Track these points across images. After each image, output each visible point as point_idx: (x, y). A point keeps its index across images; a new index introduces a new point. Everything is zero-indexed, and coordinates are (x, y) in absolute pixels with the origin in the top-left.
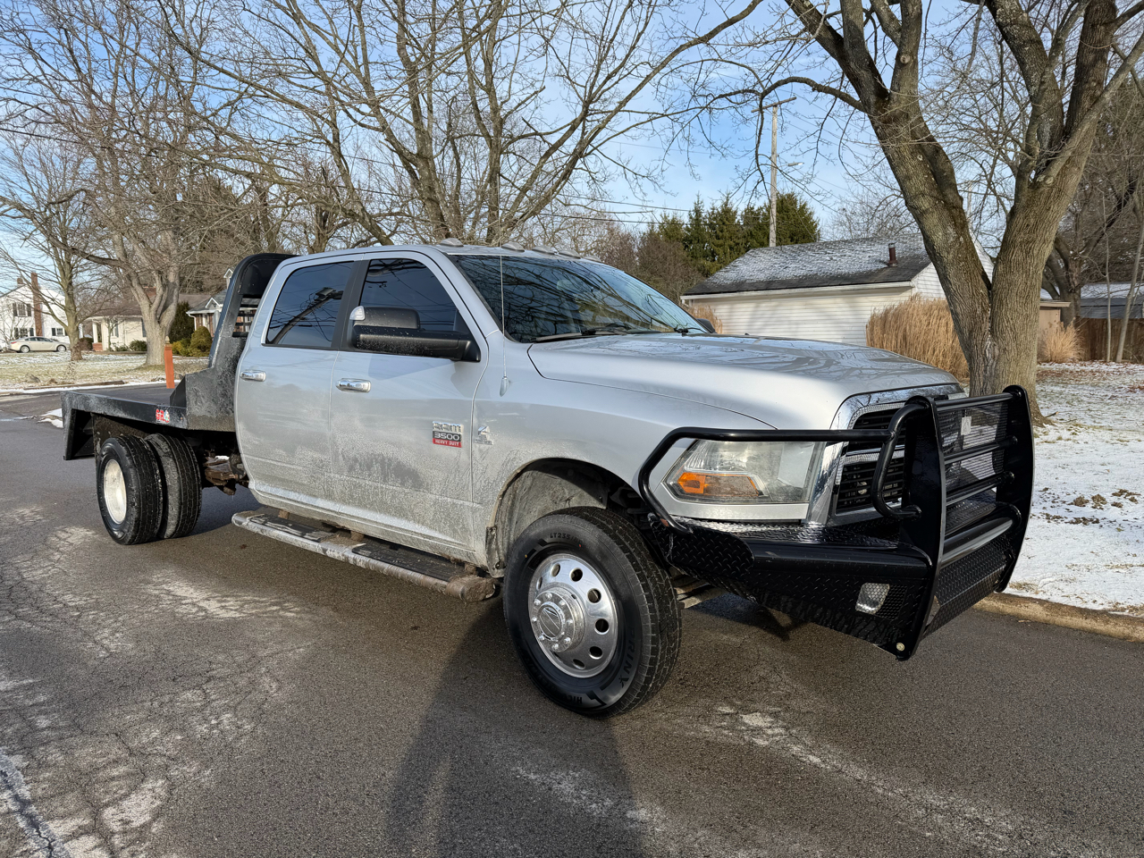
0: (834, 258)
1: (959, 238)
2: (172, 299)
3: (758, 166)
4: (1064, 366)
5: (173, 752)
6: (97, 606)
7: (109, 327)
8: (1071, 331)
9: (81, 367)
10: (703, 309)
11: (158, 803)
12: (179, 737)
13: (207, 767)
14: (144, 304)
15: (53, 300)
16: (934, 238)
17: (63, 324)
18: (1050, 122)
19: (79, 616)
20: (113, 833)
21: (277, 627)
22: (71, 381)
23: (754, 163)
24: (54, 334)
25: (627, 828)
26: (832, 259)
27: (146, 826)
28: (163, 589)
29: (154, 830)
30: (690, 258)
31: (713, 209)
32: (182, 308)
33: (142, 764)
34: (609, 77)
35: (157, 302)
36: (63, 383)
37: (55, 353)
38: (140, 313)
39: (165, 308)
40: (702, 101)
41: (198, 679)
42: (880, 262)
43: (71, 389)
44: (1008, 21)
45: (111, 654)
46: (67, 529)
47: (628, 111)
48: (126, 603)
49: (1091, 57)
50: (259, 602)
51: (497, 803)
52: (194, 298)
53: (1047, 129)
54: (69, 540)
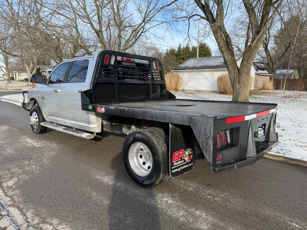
0: (211, 61)
1: (232, 58)
2: (35, 67)
3: (189, 37)
4: (269, 91)
5: (20, 173)
6: (7, 144)
7: (18, 74)
8: (272, 82)
9: (10, 85)
10: (177, 74)
11: (15, 182)
12: (22, 170)
13: (27, 176)
14: (27, 68)
15: (2, 66)
16: (226, 58)
17: (5, 73)
18: (255, 30)
19: (2, 146)
20: (4, 187)
21: (50, 148)
22: (7, 89)
23: (188, 36)
24: (3, 76)
25: (116, 187)
26: (210, 61)
27: (12, 186)
28: (24, 140)
29: (13, 187)
30: (177, 59)
31: (184, 47)
32: (38, 70)
33: (13, 175)
34: (150, 12)
35: (31, 68)
36: (5, 89)
37: (3, 81)
38: (26, 71)
39: (33, 69)
40: (175, 19)
41: (29, 159)
42: (222, 63)
43: (7, 91)
44: (246, 3)
45: (9, 154)
46: (2, 126)
47: (156, 21)
48: (14, 143)
49: (265, 13)
50: (47, 143)
51: (90, 182)
52: (42, 67)
53: (254, 31)
54: (2, 129)
